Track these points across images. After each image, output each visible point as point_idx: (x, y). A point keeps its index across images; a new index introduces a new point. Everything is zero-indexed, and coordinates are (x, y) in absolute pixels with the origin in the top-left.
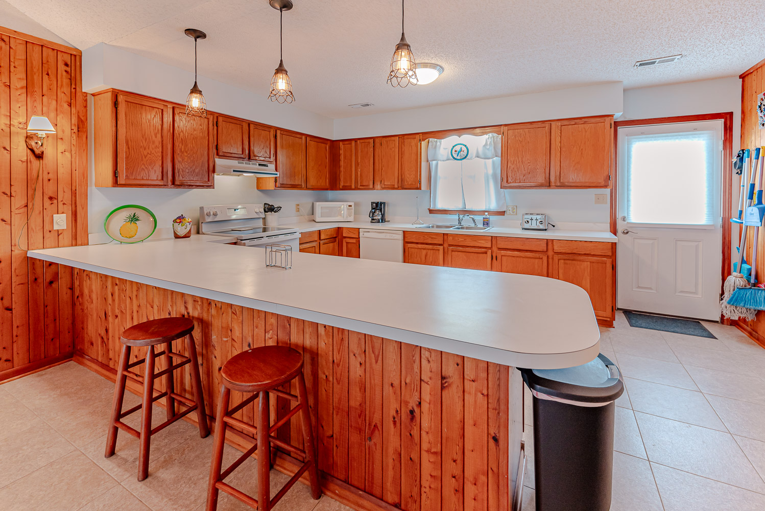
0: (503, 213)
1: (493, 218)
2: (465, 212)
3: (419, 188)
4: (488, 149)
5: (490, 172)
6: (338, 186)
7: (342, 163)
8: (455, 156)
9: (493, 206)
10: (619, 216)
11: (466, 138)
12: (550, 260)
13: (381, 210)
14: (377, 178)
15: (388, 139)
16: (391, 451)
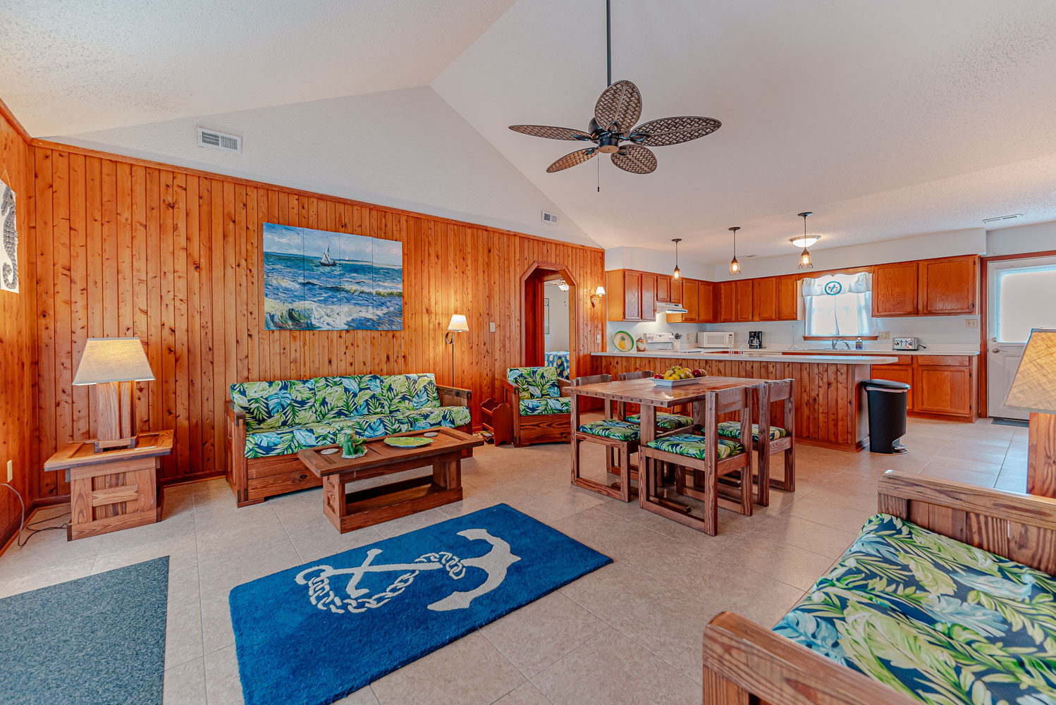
0: (876, 338)
1: (865, 343)
2: (838, 338)
3: (796, 319)
4: (861, 285)
5: (863, 304)
6: (719, 319)
7: (723, 300)
8: (829, 292)
9: (866, 331)
10: (990, 336)
11: (839, 277)
12: (915, 372)
13: (759, 338)
14: (756, 312)
15: (765, 280)
16: (805, 416)
